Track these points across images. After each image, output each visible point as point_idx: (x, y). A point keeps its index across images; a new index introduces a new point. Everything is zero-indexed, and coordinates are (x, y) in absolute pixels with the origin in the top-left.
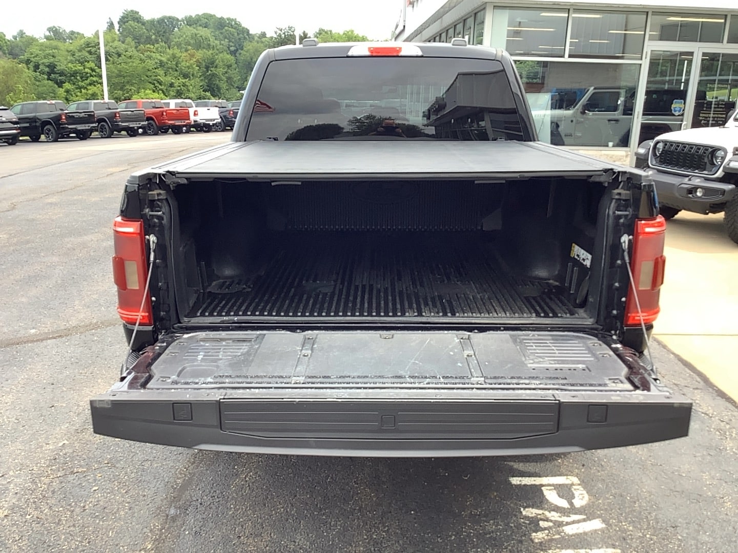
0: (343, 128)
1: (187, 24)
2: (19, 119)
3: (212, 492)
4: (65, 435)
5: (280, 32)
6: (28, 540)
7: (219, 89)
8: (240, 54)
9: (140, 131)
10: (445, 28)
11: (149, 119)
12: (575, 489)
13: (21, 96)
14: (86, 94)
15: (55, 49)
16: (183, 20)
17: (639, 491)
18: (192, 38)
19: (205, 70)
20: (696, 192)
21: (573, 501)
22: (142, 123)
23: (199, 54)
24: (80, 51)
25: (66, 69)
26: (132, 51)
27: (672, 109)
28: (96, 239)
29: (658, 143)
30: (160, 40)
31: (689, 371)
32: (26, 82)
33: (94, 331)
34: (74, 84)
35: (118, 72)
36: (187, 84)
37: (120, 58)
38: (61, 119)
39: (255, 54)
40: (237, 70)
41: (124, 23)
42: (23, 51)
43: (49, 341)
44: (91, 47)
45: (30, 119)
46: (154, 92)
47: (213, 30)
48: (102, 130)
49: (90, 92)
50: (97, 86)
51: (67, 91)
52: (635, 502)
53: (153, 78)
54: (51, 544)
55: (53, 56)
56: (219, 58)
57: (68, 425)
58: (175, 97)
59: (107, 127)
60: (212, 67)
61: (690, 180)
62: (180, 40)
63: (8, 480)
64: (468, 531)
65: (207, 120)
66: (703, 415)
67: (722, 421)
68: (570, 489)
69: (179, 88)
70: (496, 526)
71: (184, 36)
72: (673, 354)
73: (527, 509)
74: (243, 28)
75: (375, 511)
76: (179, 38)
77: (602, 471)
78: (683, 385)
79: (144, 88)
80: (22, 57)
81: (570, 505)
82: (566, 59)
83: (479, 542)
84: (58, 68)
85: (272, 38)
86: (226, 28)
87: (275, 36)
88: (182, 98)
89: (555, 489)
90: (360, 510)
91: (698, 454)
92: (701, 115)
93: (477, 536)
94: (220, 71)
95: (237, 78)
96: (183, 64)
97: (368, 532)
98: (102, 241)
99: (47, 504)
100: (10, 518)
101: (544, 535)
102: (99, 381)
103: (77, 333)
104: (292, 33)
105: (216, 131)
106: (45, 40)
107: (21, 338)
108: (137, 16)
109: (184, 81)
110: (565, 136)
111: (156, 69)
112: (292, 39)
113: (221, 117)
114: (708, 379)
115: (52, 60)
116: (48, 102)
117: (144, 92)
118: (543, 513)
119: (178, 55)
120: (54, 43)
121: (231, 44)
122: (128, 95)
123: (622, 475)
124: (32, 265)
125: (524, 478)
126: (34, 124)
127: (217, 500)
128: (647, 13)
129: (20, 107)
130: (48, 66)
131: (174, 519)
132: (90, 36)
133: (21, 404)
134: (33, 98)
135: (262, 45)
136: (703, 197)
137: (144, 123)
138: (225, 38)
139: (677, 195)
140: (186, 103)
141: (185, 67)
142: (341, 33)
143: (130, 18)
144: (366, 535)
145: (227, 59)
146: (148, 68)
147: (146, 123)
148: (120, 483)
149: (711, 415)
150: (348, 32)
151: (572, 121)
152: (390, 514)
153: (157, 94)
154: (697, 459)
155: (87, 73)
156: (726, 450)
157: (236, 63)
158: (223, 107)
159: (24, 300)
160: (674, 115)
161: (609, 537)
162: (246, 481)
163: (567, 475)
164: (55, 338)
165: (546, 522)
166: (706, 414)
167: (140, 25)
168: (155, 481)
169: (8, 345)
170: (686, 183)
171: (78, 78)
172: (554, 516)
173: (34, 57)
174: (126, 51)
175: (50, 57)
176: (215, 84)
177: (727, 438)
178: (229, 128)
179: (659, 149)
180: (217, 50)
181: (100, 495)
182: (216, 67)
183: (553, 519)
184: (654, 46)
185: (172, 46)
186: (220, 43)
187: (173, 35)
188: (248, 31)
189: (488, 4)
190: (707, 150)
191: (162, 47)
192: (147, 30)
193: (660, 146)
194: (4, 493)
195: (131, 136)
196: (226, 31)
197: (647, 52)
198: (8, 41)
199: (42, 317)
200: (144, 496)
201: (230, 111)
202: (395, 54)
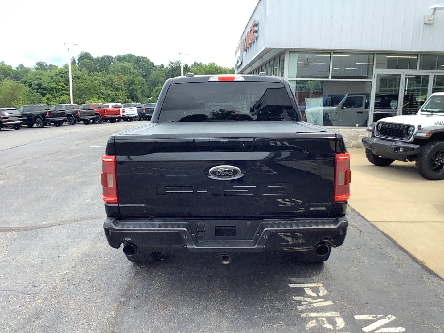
0: (207, 116)
1: (118, 60)
2: (22, 115)
3: (142, 291)
4: (67, 268)
5: (172, 64)
6: (54, 311)
7: (136, 97)
8: (149, 77)
9: (91, 121)
10: (264, 63)
11: (96, 114)
12: (321, 289)
13: (21, 102)
14: (59, 100)
15: (41, 75)
16: (115, 58)
17: (352, 290)
18: (121, 68)
19: (128, 86)
20: (399, 149)
21: (319, 293)
22: (93, 117)
23: (125, 78)
24: (56, 76)
25: (48, 86)
26: (86, 76)
27: (391, 105)
28: (73, 178)
29: (379, 123)
30: (102, 70)
31: (386, 238)
32: (24, 94)
33: (76, 222)
34: (52, 95)
35: (77, 88)
36: (118, 94)
37: (79, 80)
38: (46, 114)
39: (157, 77)
40: (147, 86)
41: (82, 60)
42: (22, 77)
43: (53, 227)
44: (63, 74)
45: (28, 115)
46: (98, 99)
47: (133, 63)
48: (69, 120)
49: (61, 99)
50: (65, 96)
51: (48, 99)
52: (349, 294)
53: (98, 91)
54: (66, 313)
55: (40, 79)
56: (137, 79)
57: (67, 264)
58: (111, 102)
59: (72, 119)
60: (133, 85)
61: (396, 143)
62: (114, 69)
63: (41, 288)
64: (267, 306)
65: (130, 115)
66: (390, 257)
67: (399, 260)
68: (318, 289)
69: (113, 97)
70: (281, 304)
71: (117, 67)
72: (380, 231)
73: (296, 297)
74: (151, 62)
75: (222, 298)
76: (113, 68)
77: (335, 281)
78: (382, 244)
79: (93, 97)
80: (22, 80)
81: (317, 295)
82: (330, 79)
83: (272, 310)
84: (43, 86)
85: (167, 68)
86: (141, 62)
87: (169, 67)
88: (115, 102)
89: (311, 289)
90: (214, 298)
91: (383, 274)
92: (407, 109)
93: (271, 308)
94: (137, 87)
95: (147, 90)
96: (115, 83)
97: (218, 306)
98: (76, 179)
99: (62, 297)
100: (44, 303)
101: (303, 307)
102: (82, 245)
103: (67, 223)
104: (179, 65)
105: (135, 121)
106: (35, 70)
107: (38, 226)
108: (89, 56)
109: (116, 93)
110: (333, 121)
111: (100, 86)
112: (179, 69)
113: (138, 113)
114: (396, 242)
115: (39, 81)
116: (39, 105)
117: (93, 99)
118: (304, 299)
119: (113, 78)
120: (41, 71)
121: (143, 71)
122: (83, 101)
123: (344, 283)
124: (39, 191)
125: (296, 284)
126: (31, 118)
127: (145, 295)
128: (374, 54)
129: (22, 108)
130: (37, 85)
131: (124, 302)
132: (62, 67)
133: (43, 256)
134: (28, 103)
135: (161, 72)
136: (403, 152)
137: (94, 117)
138: (140, 68)
139: (389, 151)
140: (118, 105)
141: (117, 85)
142: (207, 65)
143: (85, 57)
144: (217, 308)
145: (141, 80)
146: (95, 85)
147: (95, 116)
148: (96, 288)
149: (394, 257)
150: (211, 65)
151: (336, 113)
152: (229, 300)
153: (100, 100)
154: (383, 276)
155: (60, 88)
156: (399, 272)
157: (146, 82)
158: (139, 107)
159: (37, 208)
160: (392, 109)
161: (335, 308)
162: (159, 287)
163: (317, 283)
164: (56, 226)
165: (305, 302)
166: (391, 257)
167: (90, 61)
168: (114, 287)
169: (32, 229)
170: (394, 145)
171: (54, 91)
172: (309, 300)
173: (29, 80)
174: (83, 76)
175: (38, 80)
176: (134, 94)
177: (400, 267)
178: (142, 119)
179: (380, 127)
180: (136, 75)
181: (87, 293)
182: (135, 85)
183: (308, 301)
184: (379, 72)
185: (109, 73)
186: (137, 71)
187: (110, 66)
188: (153, 64)
189: (286, 51)
190: (404, 127)
191: (103, 73)
192: (95, 64)
193: (380, 125)
194: (40, 293)
195: (86, 124)
196: (141, 64)
197: (375, 75)
198: (14, 70)
199: (48, 216)
200: (109, 293)
201: (143, 109)
202: (231, 80)
